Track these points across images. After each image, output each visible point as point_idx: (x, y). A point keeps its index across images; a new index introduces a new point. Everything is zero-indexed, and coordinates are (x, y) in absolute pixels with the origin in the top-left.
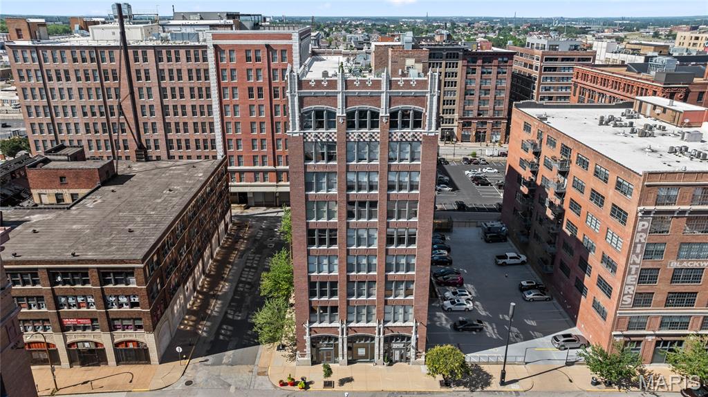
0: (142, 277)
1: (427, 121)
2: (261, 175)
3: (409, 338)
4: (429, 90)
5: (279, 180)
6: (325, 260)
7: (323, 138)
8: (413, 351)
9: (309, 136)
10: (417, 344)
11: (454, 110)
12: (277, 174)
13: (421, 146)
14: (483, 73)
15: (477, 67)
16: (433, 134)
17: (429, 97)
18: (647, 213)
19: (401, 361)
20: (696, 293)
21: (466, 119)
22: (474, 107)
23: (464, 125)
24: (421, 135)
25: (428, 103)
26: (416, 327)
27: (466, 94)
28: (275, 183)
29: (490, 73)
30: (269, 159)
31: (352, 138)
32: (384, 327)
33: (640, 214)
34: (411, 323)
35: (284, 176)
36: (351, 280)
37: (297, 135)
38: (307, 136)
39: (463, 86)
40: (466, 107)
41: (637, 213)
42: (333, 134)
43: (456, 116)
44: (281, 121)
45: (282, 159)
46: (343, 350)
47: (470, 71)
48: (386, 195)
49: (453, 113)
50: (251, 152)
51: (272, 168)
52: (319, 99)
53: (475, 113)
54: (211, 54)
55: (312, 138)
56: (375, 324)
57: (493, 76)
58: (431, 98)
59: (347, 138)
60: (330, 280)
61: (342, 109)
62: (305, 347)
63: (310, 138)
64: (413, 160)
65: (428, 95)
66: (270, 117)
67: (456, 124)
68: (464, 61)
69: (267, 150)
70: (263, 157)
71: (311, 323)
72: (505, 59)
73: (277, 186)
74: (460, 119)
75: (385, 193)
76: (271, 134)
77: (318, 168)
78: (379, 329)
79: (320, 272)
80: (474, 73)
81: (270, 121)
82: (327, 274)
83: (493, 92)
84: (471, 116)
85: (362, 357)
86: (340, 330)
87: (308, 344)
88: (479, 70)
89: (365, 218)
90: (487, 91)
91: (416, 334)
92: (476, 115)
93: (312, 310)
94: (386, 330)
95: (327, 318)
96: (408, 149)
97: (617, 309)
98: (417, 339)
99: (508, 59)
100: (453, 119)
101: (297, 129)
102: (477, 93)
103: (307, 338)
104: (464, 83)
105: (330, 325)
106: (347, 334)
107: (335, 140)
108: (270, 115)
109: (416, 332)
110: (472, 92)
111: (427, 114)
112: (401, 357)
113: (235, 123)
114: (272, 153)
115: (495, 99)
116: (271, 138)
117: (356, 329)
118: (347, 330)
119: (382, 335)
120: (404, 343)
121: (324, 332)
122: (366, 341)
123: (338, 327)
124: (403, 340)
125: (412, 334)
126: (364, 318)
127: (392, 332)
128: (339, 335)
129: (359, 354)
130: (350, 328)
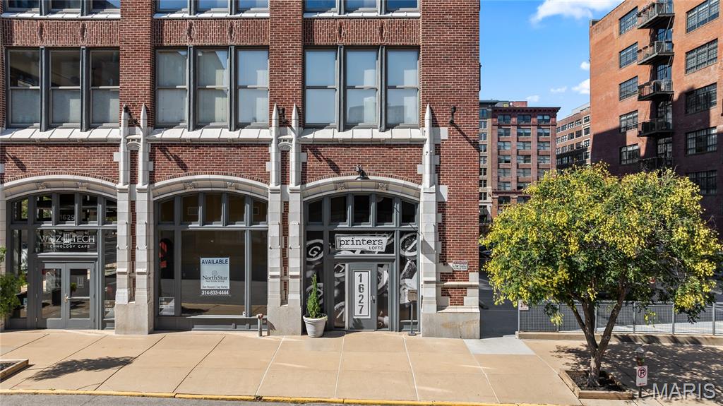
3: (410, 211)
8: (427, 267)
10: (441, 229)
11: (485, 181)
14: (519, 134)
15: (511, 127)
19: (381, 326)
21: (502, 193)
22: (512, 176)
23: (500, 202)
26: (437, 149)
27: (500, 161)
29: (529, 134)
32: (304, 147)
34: (414, 131)
39: (495, 151)
40: (501, 179)
43: (489, 189)
46: (132, 257)
47: (502, 131)
49: (485, 186)
53: (514, 186)
56: (268, 133)
57: (533, 138)
67: (489, 199)
68: (495, 120)
71: (10, 127)
72: (546, 117)
74: (495, 193)
78: (284, 155)
80: (509, 134)
83: (534, 159)
84: (508, 189)
85: (217, 300)
86: (120, 156)
88: (514, 131)
90: (527, 158)
91: (437, 182)
92: (515, 188)
94: (313, 164)
95: (75, 106)
98: (441, 207)
99: (550, 117)
100: (485, 194)
102: (514, 160)
104: (496, 147)
105: (87, 135)
106: (152, 178)
109: (437, 170)
110: (507, 158)
112: (381, 301)
115: (538, 168)
117: (186, 155)
118: (152, 157)
119: (292, 185)
120: (391, 233)
121: (56, 166)
122: (235, 215)
123: (114, 145)
124: (384, 216)
125: (419, 179)
126: (221, 107)
127: (337, 171)
128: (115, 179)
129: (205, 284)
130: (164, 146)
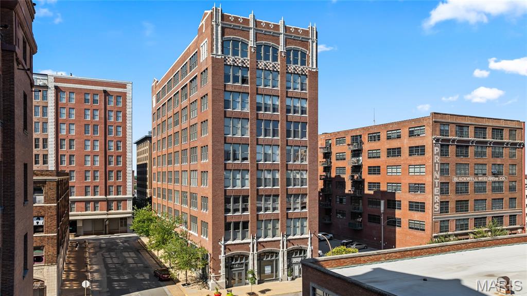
0: (53, 193)
1: (310, 60)
2: (91, 205)
3: (306, 252)
4: (310, 37)
5: (109, 209)
6: (238, 175)
7: (239, 63)
9: (229, 60)
12: (108, 203)
13: (307, 79)
16: (315, 70)
17: (311, 43)
18: (438, 140)
20: (468, 201)
24: (307, 70)
25: (310, 47)
26: (311, 239)
28: (106, 212)
30: (101, 189)
31: (261, 66)
32: (287, 241)
33: (434, 142)
34: (307, 235)
35: (114, 204)
36: (260, 194)
37: (220, 57)
38: (227, 60)
41: (433, 141)
42: (246, 61)
44: (114, 155)
45: (113, 189)
46: (254, 268)
48: (286, 116)
50: (83, 183)
51: (104, 197)
52: (236, 31)
54: (51, 94)
55: (230, 62)
56: (280, 238)
58: (312, 44)
59: (257, 65)
60: (242, 194)
61: (254, 41)
62: (219, 268)
63: (229, 62)
64: (302, 90)
65: (310, 41)
66: (104, 151)
69: (100, 180)
70: (96, 187)
71: (226, 240)
73: (108, 214)
75: (285, 114)
76: (104, 167)
77: (235, 88)
78: (283, 243)
79: (234, 187)
81: (104, 155)
82: (240, 188)
85: (269, 276)
86: (251, 246)
87: (222, 265)
89: (270, 136)
91: (311, 246)
93: (227, 227)
94: (289, 244)
95: (240, 235)
96: (299, 81)
97: (432, 216)
98: (312, 251)
101: (220, 53)
103: (222, 257)
105: (243, 242)
106: (257, 250)
107: (248, 66)
108: (104, 149)
109: (311, 243)
111: (310, 55)
113: (70, 155)
114: (104, 183)
116: (104, 170)
117: (264, 244)
118: (257, 245)
119: (285, 249)
120: (302, 257)
121: (237, 249)
122: (272, 256)
123: (249, 243)
124: (300, 254)
125: (308, 245)
126: (270, 232)
127: (293, 245)
128: (250, 251)
129: (266, 272)
130: (260, 243)
